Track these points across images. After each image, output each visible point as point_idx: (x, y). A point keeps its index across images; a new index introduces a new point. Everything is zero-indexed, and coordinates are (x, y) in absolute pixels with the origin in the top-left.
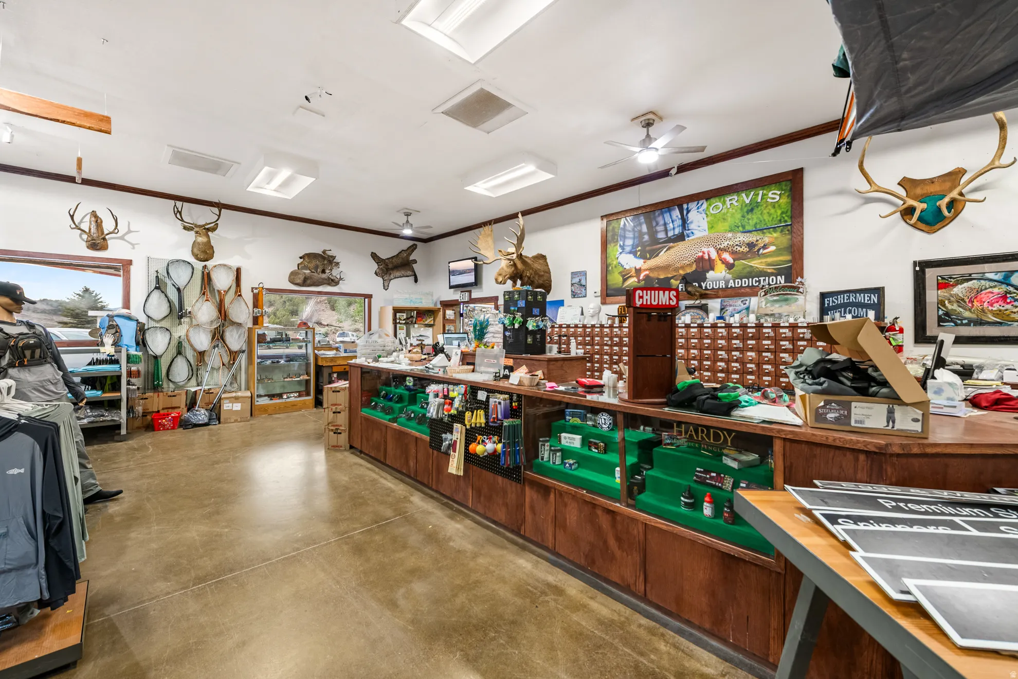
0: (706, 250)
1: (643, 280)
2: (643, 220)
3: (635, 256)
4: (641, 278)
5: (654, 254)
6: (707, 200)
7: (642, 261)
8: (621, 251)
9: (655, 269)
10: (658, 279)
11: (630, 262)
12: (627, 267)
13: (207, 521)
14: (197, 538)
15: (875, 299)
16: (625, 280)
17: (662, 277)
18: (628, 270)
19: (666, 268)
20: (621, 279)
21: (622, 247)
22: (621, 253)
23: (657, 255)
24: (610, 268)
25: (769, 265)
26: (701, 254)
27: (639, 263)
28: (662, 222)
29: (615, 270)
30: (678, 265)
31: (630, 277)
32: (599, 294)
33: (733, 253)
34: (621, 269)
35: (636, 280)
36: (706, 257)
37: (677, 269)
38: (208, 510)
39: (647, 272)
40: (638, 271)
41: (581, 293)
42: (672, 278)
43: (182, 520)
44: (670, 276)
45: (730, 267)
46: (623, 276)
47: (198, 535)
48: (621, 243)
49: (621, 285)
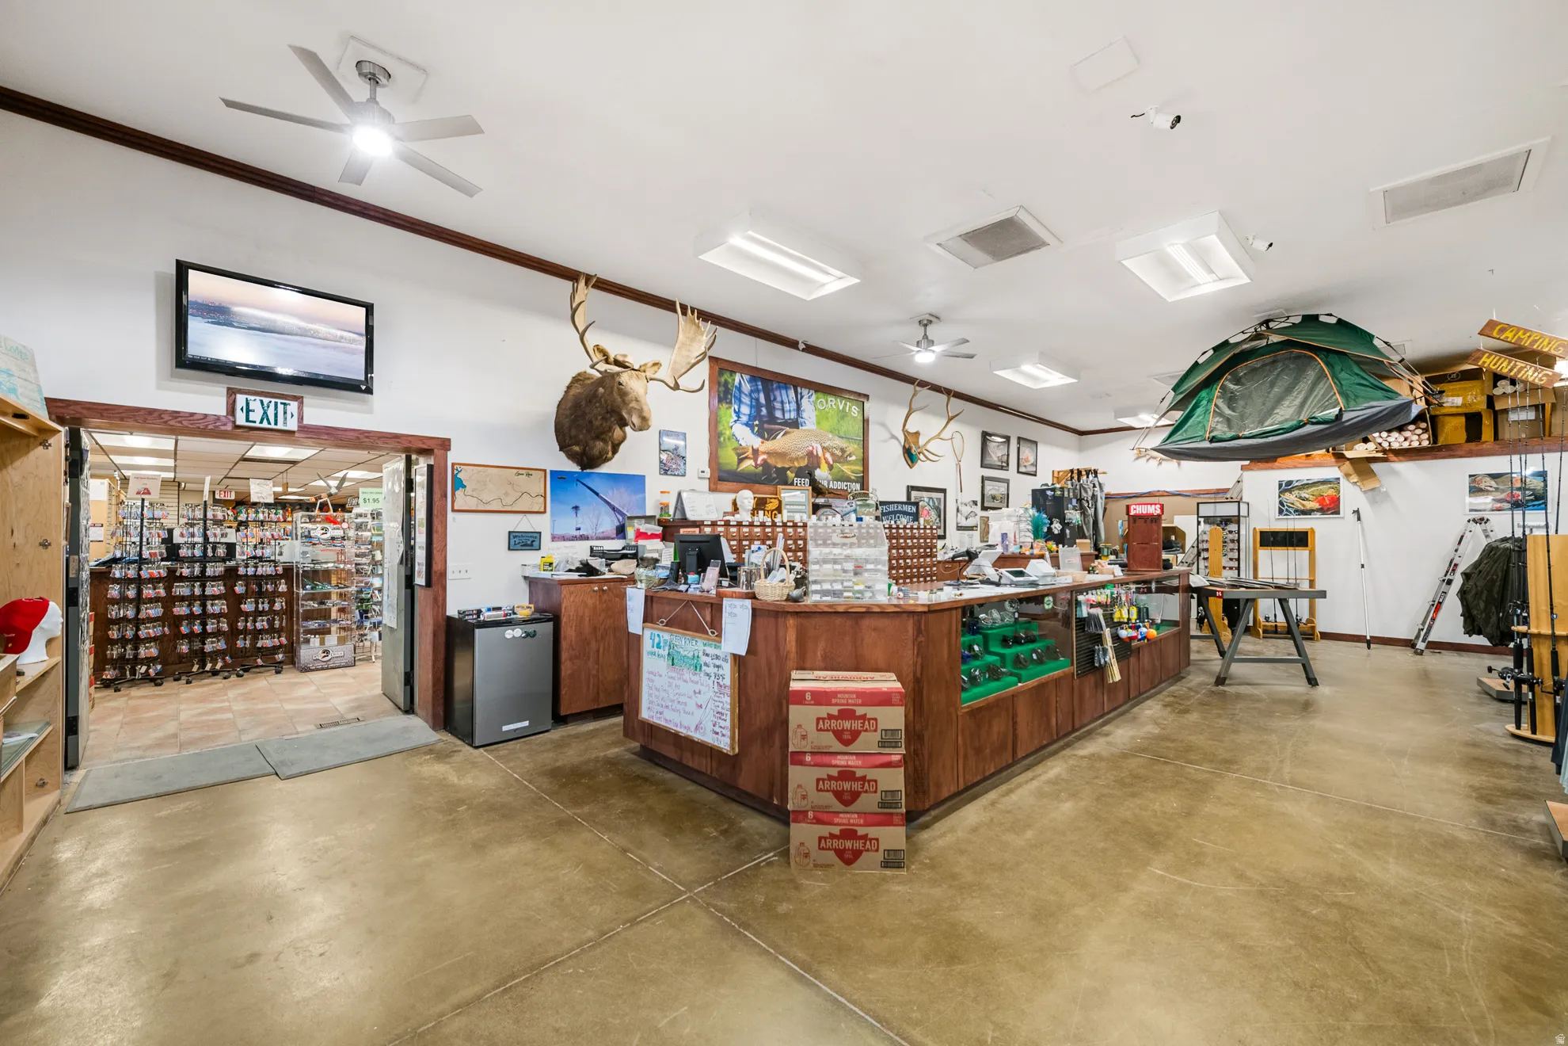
0: (815, 445)
1: (761, 465)
2: (760, 387)
3: (753, 431)
4: (759, 462)
5: (771, 435)
6: (816, 391)
7: (760, 440)
8: (736, 418)
9: (772, 453)
10: (775, 467)
11: (747, 438)
12: (744, 445)
13: (1358, 875)
14: (1391, 860)
15: (914, 509)
16: (740, 461)
17: (779, 466)
18: (744, 448)
19: (782, 455)
20: (735, 459)
21: (738, 413)
22: (735, 421)
23: (775, 438)
24: (722, 439)
25: (853, 472)
26: (811, 448)
27: (756, 442)
28: (779, 399)
29: (728, 443)
30: (793, 455)
31: (746, 458)
32: (709, 476)
33: (833, 454)
34: (736, 445)
35: (753, 464)
36: (815, 453)
37: (792, 460)
38: (1340, 894)
39: (765, 456)
40: (756, 452)
41: (677, 469)
42: (789, 469)
43: (1404, 902)
44: (787, 466)
45: (831, 467)
46: (739, 455)
47: (1387, 862)
48: (736, 407)
49: (735, 467)
